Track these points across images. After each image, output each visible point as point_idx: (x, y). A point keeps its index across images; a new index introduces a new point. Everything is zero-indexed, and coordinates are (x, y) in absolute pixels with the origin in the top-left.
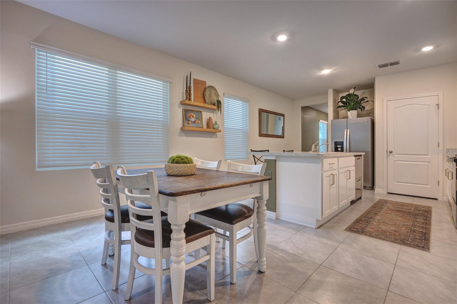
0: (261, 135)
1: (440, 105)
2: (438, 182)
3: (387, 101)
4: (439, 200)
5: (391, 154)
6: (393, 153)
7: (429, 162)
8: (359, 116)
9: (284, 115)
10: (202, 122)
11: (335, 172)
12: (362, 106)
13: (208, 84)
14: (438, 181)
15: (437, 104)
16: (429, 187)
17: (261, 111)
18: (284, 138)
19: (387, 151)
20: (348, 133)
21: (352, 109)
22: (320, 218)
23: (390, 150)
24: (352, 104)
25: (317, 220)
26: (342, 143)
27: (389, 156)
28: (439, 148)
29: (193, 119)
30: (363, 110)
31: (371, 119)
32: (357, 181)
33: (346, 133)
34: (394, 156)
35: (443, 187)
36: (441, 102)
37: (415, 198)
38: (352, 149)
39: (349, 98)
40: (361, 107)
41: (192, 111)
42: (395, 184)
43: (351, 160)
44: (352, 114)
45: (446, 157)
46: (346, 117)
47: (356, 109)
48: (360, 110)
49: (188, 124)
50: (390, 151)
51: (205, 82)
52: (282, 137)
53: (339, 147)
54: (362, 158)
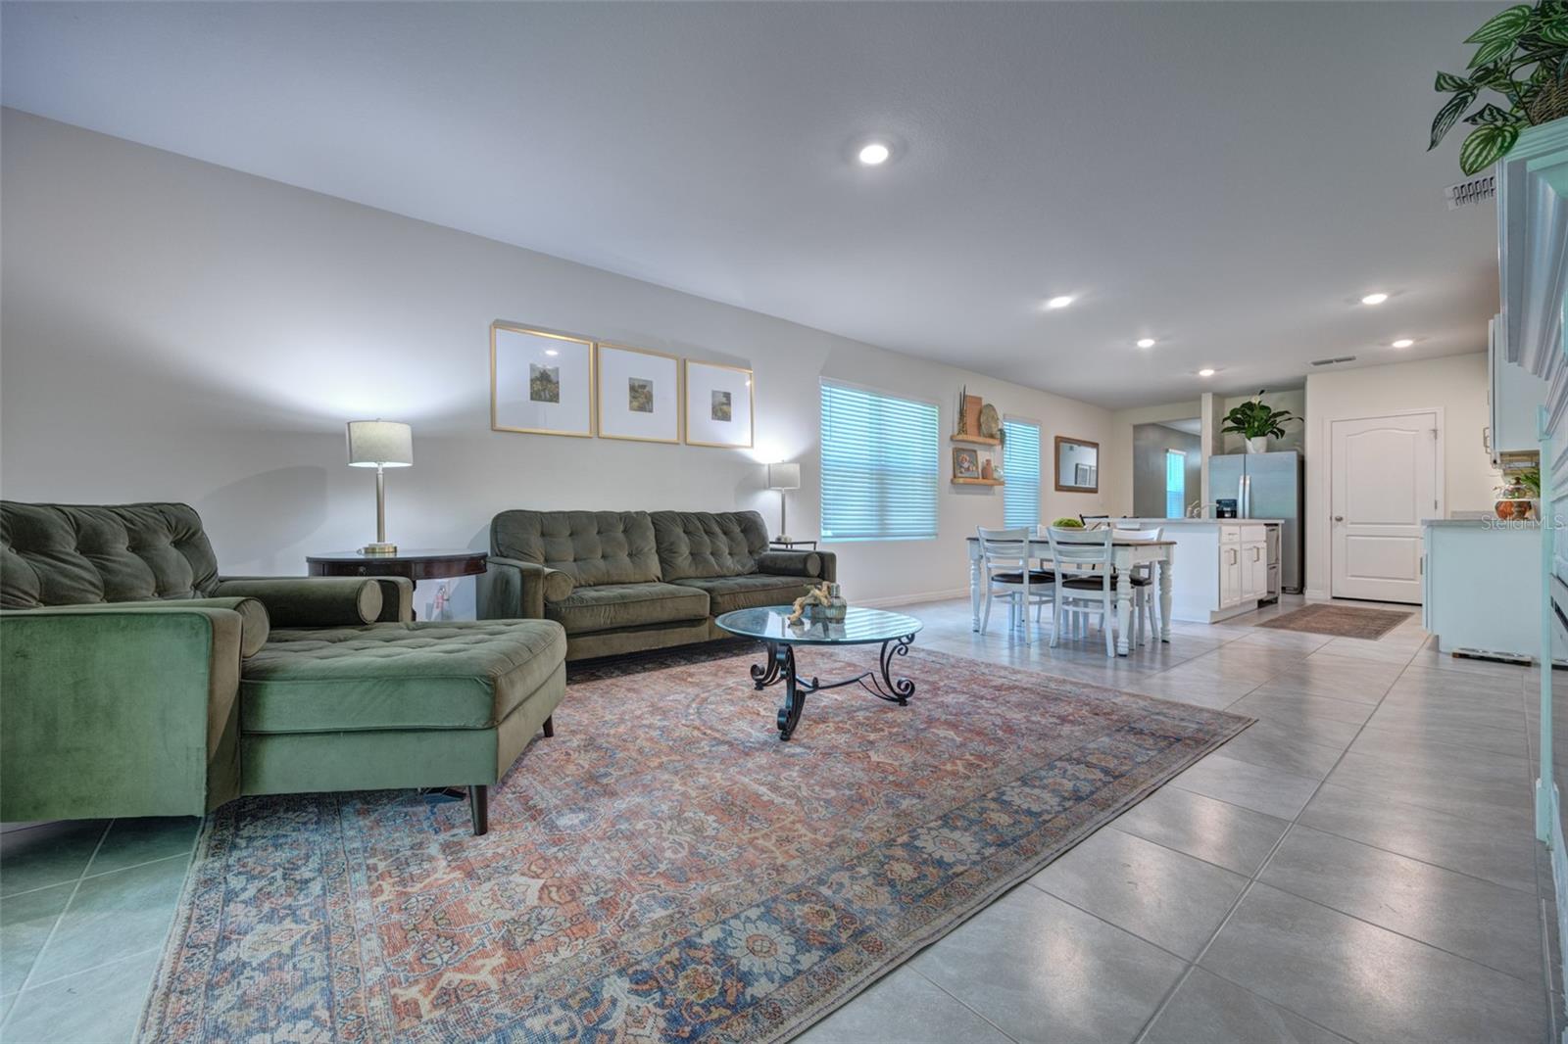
0: (1059, 488)
1: (1438, 432)
3: (1331, 422)
5: (1340, 522)
6: (1344, 521)
7: (1418, 538)
8: (1270, 449)
9: (1098, 444)
10: (977, 468)
11: (1237, 547)
12: (1278, 429)
13: (984, 402)
15: (1433, 428)
16: (1417, 584)
17: (1059, 440)
18: (1097, 492)
19: (1331, 516)
20: (1248, 482)
21: (1256, 435)
22: (1216, 609)
23: (1337, 515)
24: (1256, 424)
25: (1212, 612)
26: (1234, 503)
27: (1336, 526)
28: (1437, 510)
29: (966, 465)
30: (1279, 436)
31: (1298, 456)
32: (1271, 569)
33: (1242, 481)
34: (1346, 527)
36: (1440, 426)
38: (1256, 513)
39: (1249, 412)
40: (1275, 430)
41: (964, 450)
42: (1349, 579)
43: (1258, 533)
44: (1256, 445)
46: (1243, 450)
47: (1264, 435)
48: (1274, 436)
49: (961, 472)
50: (1338, 517)
51: (980, 399)
52: (1094, 491)
53: (1228, 511)
54: (1280, 528)
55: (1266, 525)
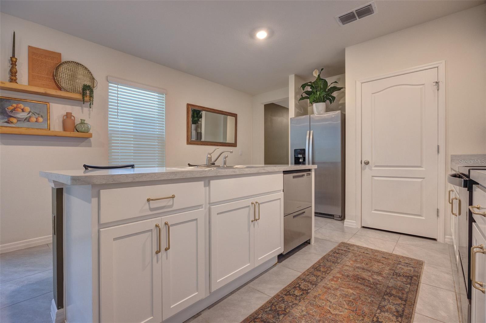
0: (190, 142)
1: (440, 84)
2: (438, 212)
3: (362, 83)
4: (438, 240)
5: (367, 166)
6: (370, 164)
7: (424, 178)
8: (328, 110)
9: (236, 115)
10: (47, 120)
13: (65, 58)
14: (438, 209)
15: (437, 82)
16: (424, 219)
17: (190, 108)
18: (236, 146)
19: (362, 161)
20: (311, 136)
21: (318, 101)
23: (366, 160)
24: (318, 93)
26: (303, 151)
27: (365, 169)
28: (439, 154)
29: (22, 115)
30: (332, 102)
31: (342, 113)
33: (308, 136)
34: (371, 170)
35: (445, 219)
36: (442, 79)
37: (402, 236)
38: (316, 160)
40: (330, 97)
41: (21, 100)
42: (373, 213)
44: (318, 108)
45: (450, 169)
47: (324, 101)
48: (329, 102)
50: (365, 162)
51: (59, 54)
52: (234, 145)
53: (301, 158)
54: (313, 173)
55: (285, 172)
